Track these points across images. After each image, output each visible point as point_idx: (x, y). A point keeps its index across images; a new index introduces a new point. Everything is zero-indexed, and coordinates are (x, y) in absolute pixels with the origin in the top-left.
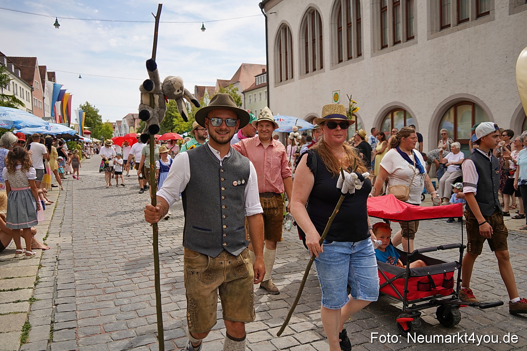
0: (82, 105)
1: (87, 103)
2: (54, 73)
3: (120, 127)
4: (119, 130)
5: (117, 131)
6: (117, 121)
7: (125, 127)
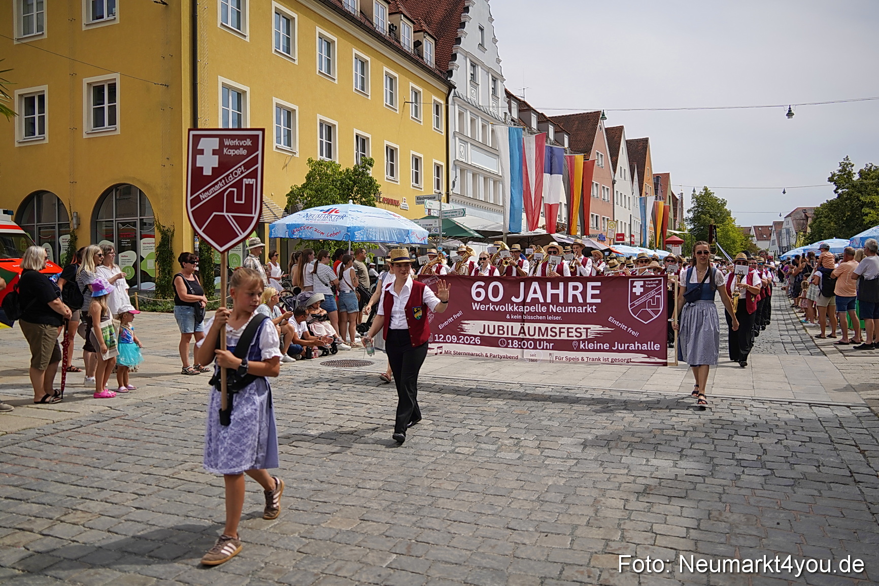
0: (697, 193)
1: (706, 189)
2: (646, 141)
3: (779, 235)
4: (778, 238)
5: (774, 241)
6: (775, 223)
7: (788, 232)
